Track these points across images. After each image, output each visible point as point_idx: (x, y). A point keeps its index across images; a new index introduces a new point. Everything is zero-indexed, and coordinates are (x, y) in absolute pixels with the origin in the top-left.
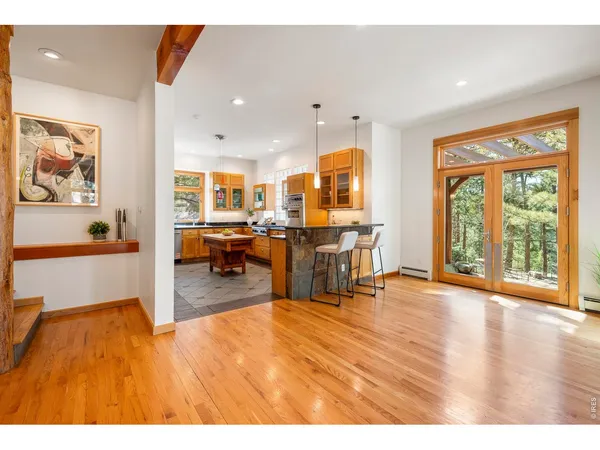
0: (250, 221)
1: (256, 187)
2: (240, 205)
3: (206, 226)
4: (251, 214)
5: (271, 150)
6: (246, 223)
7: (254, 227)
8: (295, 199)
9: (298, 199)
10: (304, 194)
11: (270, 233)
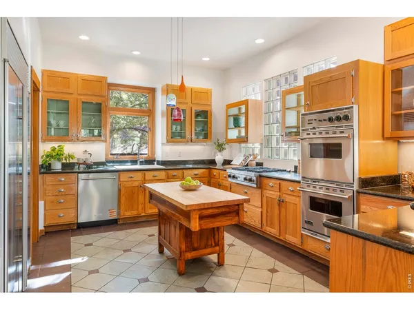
0: (219, 158)
1: (229, 106)
2: (205, 134)
3: (156, 166)
4: (220, 147)
5: (260, 41)
6: (213, 162)
7: (229, 171)
8: (330, 120)
9: (338, 119)
10: (355, 107)
11: (260, 182)
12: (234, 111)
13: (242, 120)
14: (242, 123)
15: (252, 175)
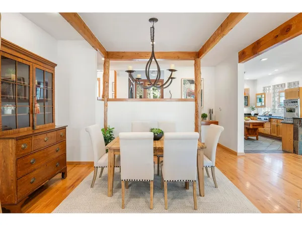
0: (253, 113)
2: (247, 104)
4: (253, 109)
6: (250, 114)
7: (258, 117)
8: (292, 102)
9: (294, 102)
10: (299, 99)
11: (270, 120)
12: (260, 96)
13: (263, 99)
14: (263, 101)
15: (268, 118)
